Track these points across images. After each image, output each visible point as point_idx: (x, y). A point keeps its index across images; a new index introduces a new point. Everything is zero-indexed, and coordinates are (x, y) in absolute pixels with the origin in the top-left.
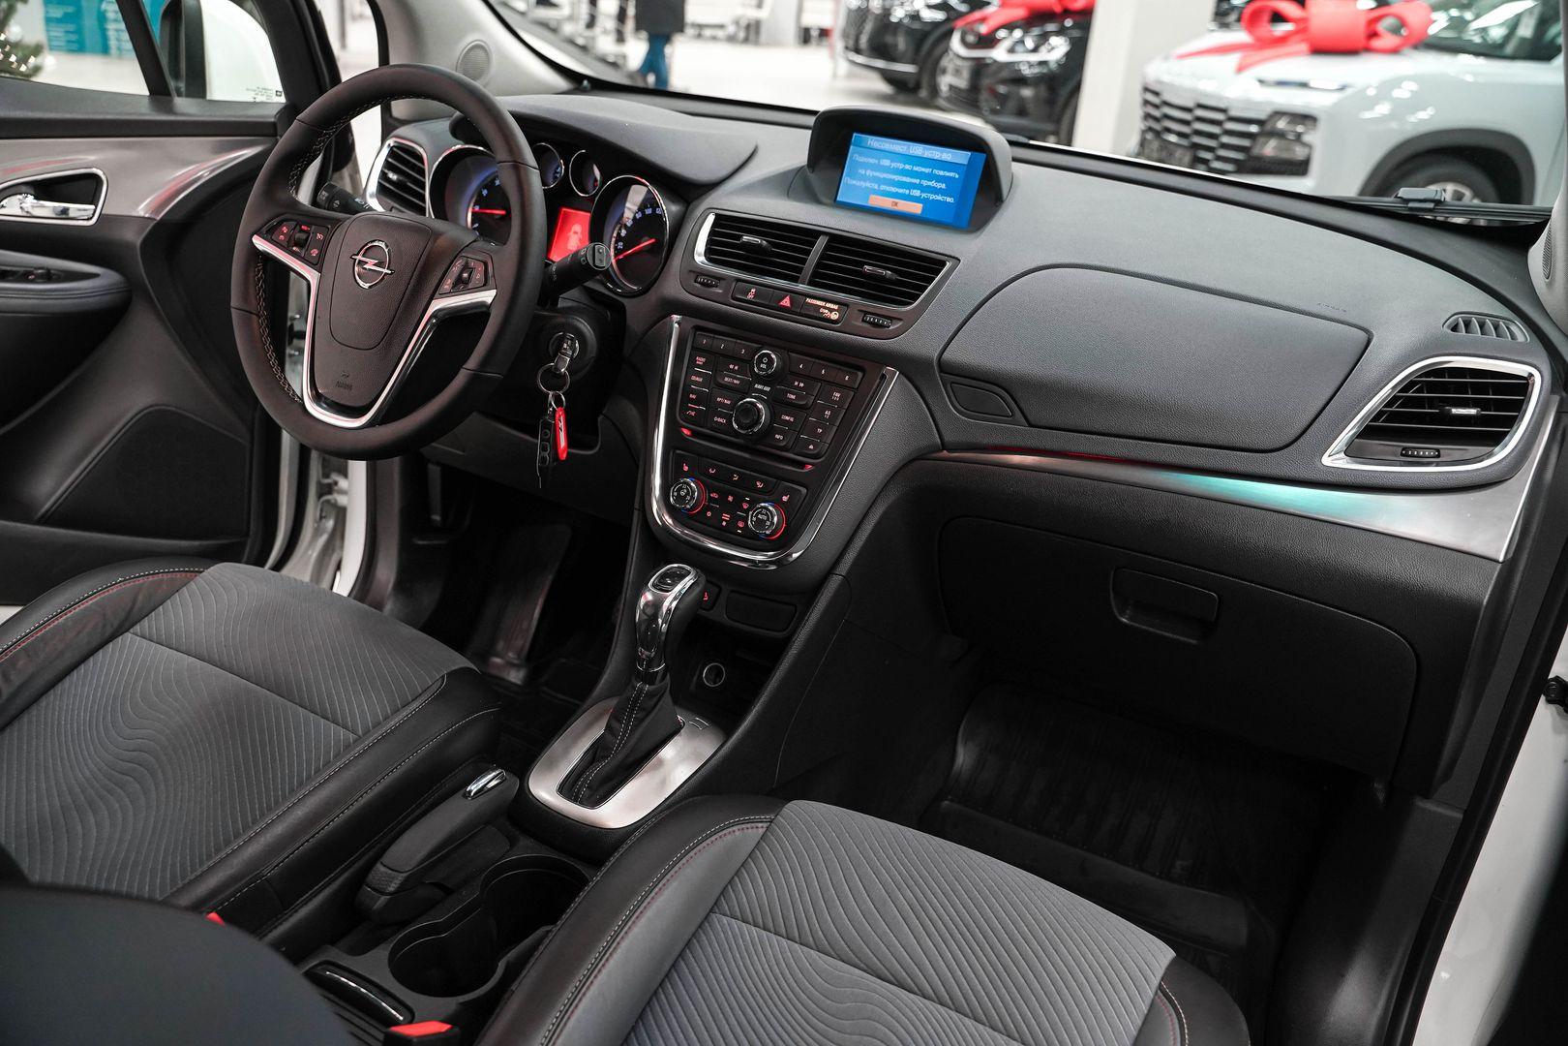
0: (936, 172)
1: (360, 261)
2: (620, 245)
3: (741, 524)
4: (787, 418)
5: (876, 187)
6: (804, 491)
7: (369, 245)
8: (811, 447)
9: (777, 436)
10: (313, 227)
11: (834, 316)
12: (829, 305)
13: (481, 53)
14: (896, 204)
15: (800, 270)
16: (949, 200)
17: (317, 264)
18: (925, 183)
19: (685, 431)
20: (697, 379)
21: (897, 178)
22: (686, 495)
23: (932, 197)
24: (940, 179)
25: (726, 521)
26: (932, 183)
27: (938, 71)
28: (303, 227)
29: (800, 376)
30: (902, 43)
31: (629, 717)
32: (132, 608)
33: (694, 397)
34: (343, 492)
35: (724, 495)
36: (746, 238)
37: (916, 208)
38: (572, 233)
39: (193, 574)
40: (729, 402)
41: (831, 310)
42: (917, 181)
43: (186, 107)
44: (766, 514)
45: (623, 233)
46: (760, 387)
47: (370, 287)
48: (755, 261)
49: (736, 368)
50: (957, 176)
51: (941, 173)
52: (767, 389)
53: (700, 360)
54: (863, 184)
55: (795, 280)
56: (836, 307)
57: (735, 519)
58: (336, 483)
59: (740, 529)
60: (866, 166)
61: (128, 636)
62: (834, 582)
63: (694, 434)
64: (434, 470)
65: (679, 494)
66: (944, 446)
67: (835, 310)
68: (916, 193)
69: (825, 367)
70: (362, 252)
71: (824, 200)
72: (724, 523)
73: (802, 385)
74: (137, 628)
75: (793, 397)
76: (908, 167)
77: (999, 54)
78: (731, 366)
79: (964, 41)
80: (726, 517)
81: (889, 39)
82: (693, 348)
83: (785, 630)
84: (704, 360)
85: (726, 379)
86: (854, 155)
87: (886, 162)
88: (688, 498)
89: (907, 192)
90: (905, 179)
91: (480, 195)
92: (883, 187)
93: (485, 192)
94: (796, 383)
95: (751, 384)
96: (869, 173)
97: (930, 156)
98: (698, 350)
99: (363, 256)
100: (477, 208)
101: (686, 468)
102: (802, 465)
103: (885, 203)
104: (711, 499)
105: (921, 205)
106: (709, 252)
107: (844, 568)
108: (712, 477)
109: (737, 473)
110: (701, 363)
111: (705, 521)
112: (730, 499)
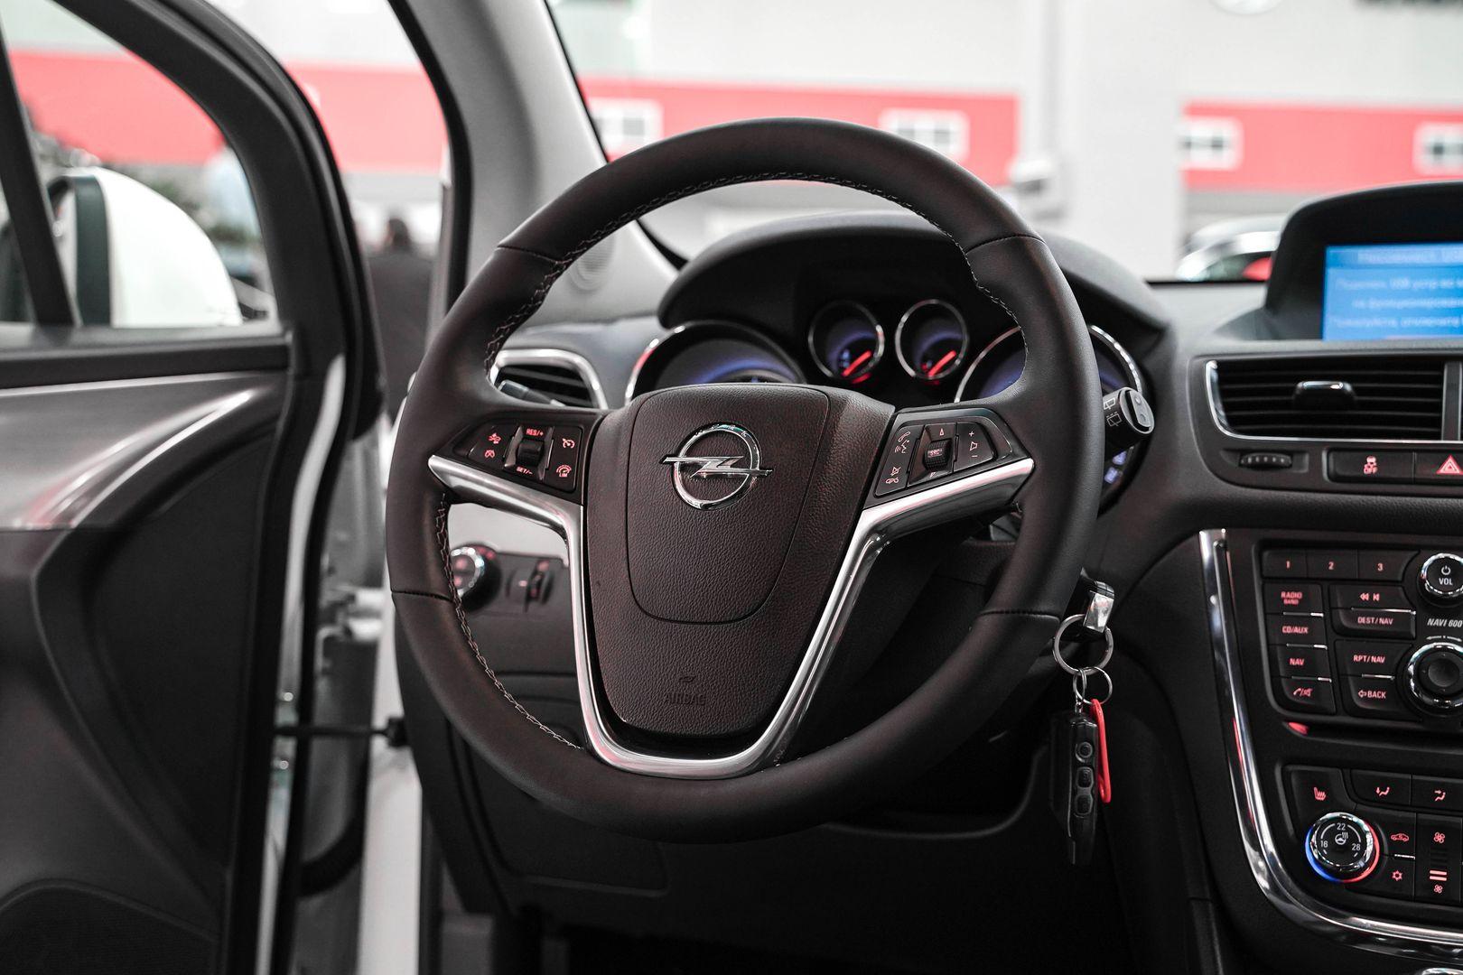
1: (684, 467)
5: (1395, 323)
7: (712, 429)
10: (551, 430)
19: (1297, 728)
20: (1297, 630)
21: (1429, 303)
22: (1352, 838)
25: (1439, 883)
28: (529, 432)
33: (1300, 662)
35: (1421, 835)
40: (1381, 660)
43: (84, 341)
46: (1439, 622)
47: (706, 507)
49: (1376, 597)
52: (1457, 623)
53: (1292, 598)
54: (1368, 323)
60: (1367, 294)
63: (1312, 728)
65: (1331, 842)
72: (1438, 889)
78: (1365, 597)
80: (1438, 875)
82: (1265, 579)
84: (1299, 595)
85: (1362, 620)
86: (1338, 281)
87: (1403, 283)
88: (1357, 847)
92: (1408, 322)
95: (1420, 621)
98: (1278, 581)
99: (688, 454)
101: (1321, 796)
104: (1397, 847)
106: (1233, 423)
108: (1382, 802)
109: (1442, 787)
110: (1294, 602)
111: (1396, 892)
112: (1439, 838)
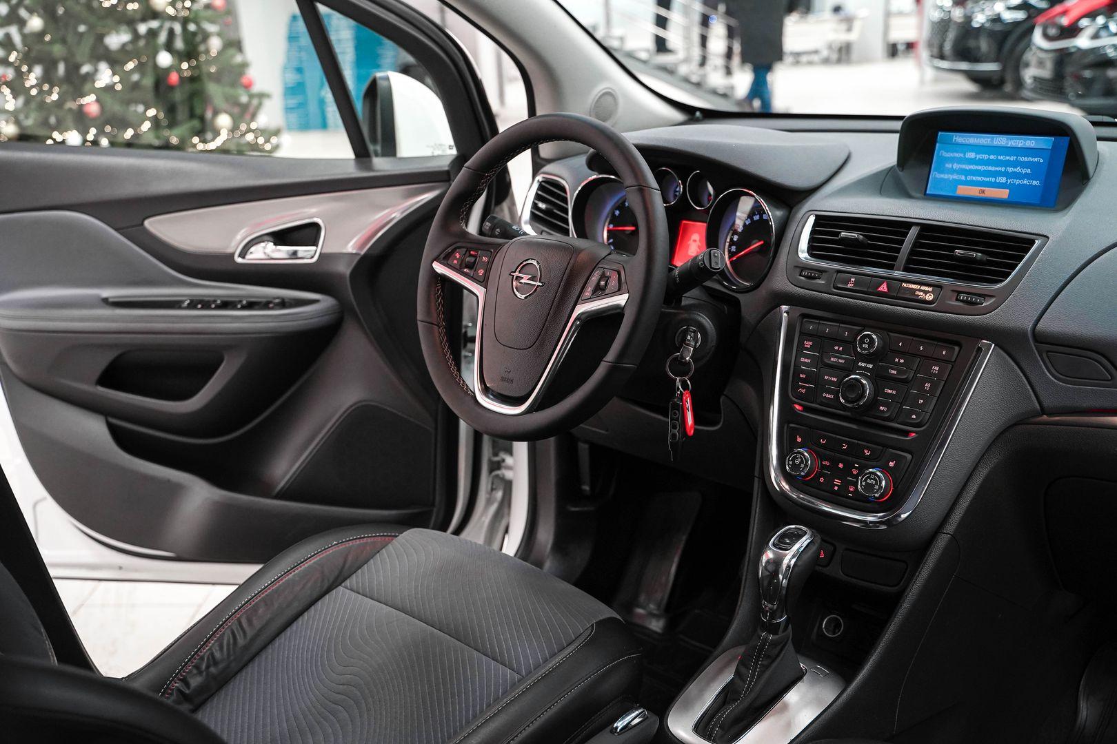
0: (1020, 158)
1: (517, 277)
2: (734, 248)
3: (852, 489)
4: (890, 391)
5: (963, 178)
6: (909, 457)
7: (524, 263)
8: (914, 417)
9: (882, 408)
10: (480, 252)
11: (929, 297)
12: (923, 288)
13: (609, 99)
14: (983, 192)
15: (895, 259)
16: (1034, 183)
17: (484, 282)
18: (1010, 170)
19: (797, 407)
20: (806, 360)
21: (982, 168)
22: (802, 462)
23: (1018, 182)
24: (1023, 165)
25: (837, 485)
26: (1018, 170)
27: (1021, 65)
28: (472, 252)
29: (900, 353)
30: (984, 45)
31: (756, 664)
32: (343, 567)
33: (804, 376)
34: (510, 468)
35: (834, 462)
36: (844, 234)
37: (1003, 194)
38: (692, 240)
39: (390, 538)
40: (835, 380)
41: (926, 292)
42: (1003, 169)
43: (382, 165)
44: (875, 479)
45: (736, 238)
46: (863, 365)
47: (526, 298)
48: (854, 253)
49: (841, 349)
50: (1042, 161)
51: (1026, 159)
52: (870, 366)
53: (808, 344)
54: (951, 177)
55: (891, 267)
56: (930, 289)
57: (845, 484)
58: (503, 460)
59: (851, 492)
60: (953, 160)
61: (341, 588)
62: (942, 541)
63: (806, 409)
64: (583, 448)
65: (793, 462)
66: (1043, 411)
67: (929, 292)
68: (1003, 180)
69: (923, 343)
70: (519, 269)
71: (913, 194)
72: (836, 488)
73: (902, 361)
74: (348, 582)
75: (894, 372)
76: (992, 157)
77: (1083, 42)
78: (836, 348)
79: (1046, 36)
80: (838, 482)
81: (972, 43)
82: (801, 333)
83: (896, 586)
84: (811, 343)
85: (832, 359)
86: (941, 152)
87: (972, 155)
88: (802, 466)
89: (993, 180)
90: (990, 168)
91: (613, 214)
92: (969, 178)
93: (617, 213)
94: (897, 360)
95: (855, 363)
96: (956, 166)
97: (1014, 145)
98: (805, 335)
99: (520, 272)
100: (611, 226)
101: (799, 440)
102: (906, 433)
103: (974, 191)
104: (823, 467)
105: (1008, 190)
106: (811, 249)
107: (951, 527)
108: (823, 446)
109: (846, 442)
110: (809, 347)
111: (819, 486)
112: (841, 466)
